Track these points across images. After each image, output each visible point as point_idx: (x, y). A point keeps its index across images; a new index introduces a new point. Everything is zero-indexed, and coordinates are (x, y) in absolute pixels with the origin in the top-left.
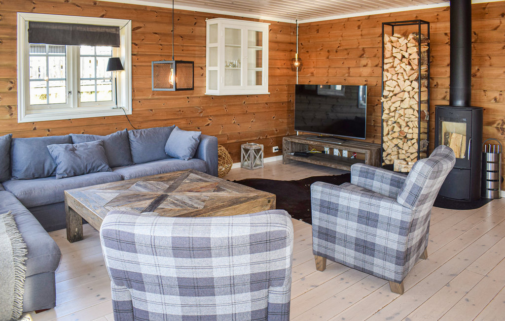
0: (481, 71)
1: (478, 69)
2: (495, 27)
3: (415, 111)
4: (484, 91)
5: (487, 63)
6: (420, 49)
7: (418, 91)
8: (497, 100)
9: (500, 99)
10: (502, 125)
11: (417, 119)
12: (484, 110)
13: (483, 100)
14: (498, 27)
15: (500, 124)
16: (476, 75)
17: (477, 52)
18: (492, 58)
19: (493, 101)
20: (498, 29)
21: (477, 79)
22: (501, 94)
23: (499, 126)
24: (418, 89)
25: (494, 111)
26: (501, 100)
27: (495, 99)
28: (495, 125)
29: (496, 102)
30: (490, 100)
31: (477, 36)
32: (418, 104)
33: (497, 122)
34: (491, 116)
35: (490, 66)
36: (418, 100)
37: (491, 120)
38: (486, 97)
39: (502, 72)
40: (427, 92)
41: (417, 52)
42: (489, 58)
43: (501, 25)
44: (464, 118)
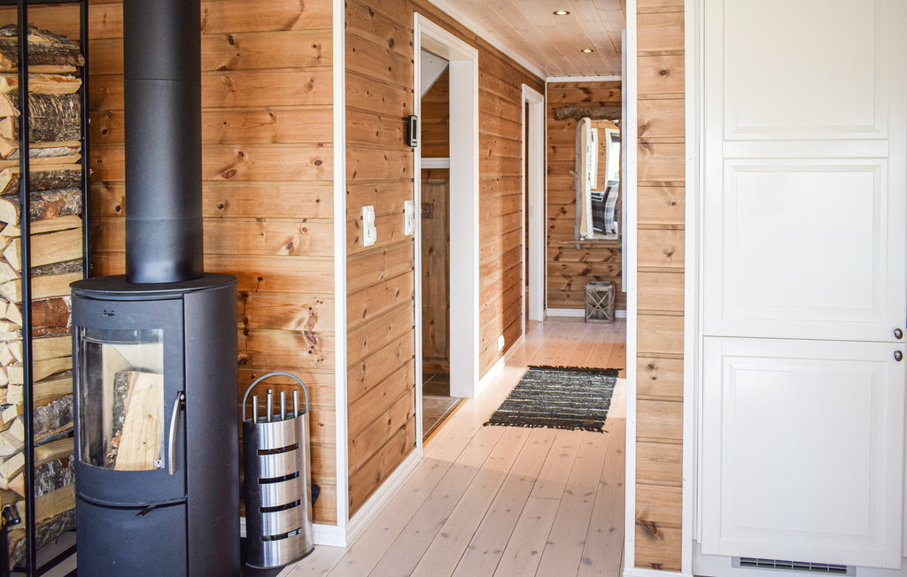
0: (247, 157)
1: (241, 154)
2: (285, 21)
3: (12, 304)
4: (259, 220)
5: (266, 135)
6: (24, 83)
7: (17, 232)
8: (296, 246)
9: (301, 245)
10: (310, 325)
11: (16, 335)
12: (260, 279)
13: (257, 248)
14: (296, 19)
15: (305, 322)
16: (234, 172)
17: (235, 98)
18: (278, 116)
19: (284, 251)
20: (296, 26)
21: (237, 185)
22: (305, 230)
23: (302, 328)
24: (20, 223)
25: (288, 281)
26: (306, 247)
27: (290, 246)
28: (292, 326)
29: (291, 253)
30: (277, 249)
31: (238, 47)
32: (23, 279)
33: (298, 316)
34: (280, 299)
35: (274, 142)
36: (18, 267)
37: (278, 311)
38: (263, 239)
39: (307, 161)
40: (80, 231)
41: (11, 94)
42: (268, 118)
43: (303, 14)
44: (157, 327)
